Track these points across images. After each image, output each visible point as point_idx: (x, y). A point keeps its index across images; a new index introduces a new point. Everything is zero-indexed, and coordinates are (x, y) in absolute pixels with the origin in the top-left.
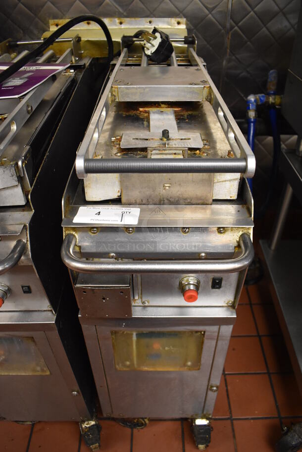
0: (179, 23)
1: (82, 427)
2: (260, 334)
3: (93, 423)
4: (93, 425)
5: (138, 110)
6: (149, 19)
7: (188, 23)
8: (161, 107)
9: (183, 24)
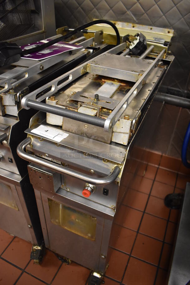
0: (169, 32)
1: (33, 248)
2: (165, 241)
3: (39, 248)
4: (39, 250)
5: (101, 80)
6: (151, 27)
7: (175, 33)
8: (115, 81)
9: (171, 33)
